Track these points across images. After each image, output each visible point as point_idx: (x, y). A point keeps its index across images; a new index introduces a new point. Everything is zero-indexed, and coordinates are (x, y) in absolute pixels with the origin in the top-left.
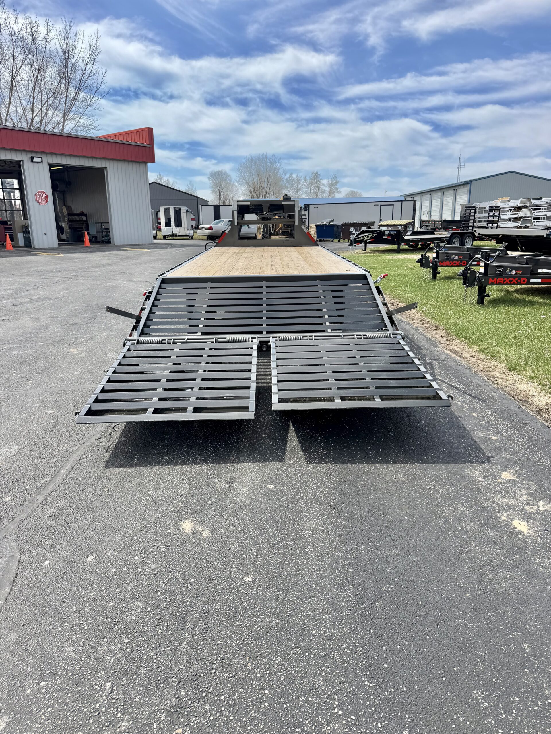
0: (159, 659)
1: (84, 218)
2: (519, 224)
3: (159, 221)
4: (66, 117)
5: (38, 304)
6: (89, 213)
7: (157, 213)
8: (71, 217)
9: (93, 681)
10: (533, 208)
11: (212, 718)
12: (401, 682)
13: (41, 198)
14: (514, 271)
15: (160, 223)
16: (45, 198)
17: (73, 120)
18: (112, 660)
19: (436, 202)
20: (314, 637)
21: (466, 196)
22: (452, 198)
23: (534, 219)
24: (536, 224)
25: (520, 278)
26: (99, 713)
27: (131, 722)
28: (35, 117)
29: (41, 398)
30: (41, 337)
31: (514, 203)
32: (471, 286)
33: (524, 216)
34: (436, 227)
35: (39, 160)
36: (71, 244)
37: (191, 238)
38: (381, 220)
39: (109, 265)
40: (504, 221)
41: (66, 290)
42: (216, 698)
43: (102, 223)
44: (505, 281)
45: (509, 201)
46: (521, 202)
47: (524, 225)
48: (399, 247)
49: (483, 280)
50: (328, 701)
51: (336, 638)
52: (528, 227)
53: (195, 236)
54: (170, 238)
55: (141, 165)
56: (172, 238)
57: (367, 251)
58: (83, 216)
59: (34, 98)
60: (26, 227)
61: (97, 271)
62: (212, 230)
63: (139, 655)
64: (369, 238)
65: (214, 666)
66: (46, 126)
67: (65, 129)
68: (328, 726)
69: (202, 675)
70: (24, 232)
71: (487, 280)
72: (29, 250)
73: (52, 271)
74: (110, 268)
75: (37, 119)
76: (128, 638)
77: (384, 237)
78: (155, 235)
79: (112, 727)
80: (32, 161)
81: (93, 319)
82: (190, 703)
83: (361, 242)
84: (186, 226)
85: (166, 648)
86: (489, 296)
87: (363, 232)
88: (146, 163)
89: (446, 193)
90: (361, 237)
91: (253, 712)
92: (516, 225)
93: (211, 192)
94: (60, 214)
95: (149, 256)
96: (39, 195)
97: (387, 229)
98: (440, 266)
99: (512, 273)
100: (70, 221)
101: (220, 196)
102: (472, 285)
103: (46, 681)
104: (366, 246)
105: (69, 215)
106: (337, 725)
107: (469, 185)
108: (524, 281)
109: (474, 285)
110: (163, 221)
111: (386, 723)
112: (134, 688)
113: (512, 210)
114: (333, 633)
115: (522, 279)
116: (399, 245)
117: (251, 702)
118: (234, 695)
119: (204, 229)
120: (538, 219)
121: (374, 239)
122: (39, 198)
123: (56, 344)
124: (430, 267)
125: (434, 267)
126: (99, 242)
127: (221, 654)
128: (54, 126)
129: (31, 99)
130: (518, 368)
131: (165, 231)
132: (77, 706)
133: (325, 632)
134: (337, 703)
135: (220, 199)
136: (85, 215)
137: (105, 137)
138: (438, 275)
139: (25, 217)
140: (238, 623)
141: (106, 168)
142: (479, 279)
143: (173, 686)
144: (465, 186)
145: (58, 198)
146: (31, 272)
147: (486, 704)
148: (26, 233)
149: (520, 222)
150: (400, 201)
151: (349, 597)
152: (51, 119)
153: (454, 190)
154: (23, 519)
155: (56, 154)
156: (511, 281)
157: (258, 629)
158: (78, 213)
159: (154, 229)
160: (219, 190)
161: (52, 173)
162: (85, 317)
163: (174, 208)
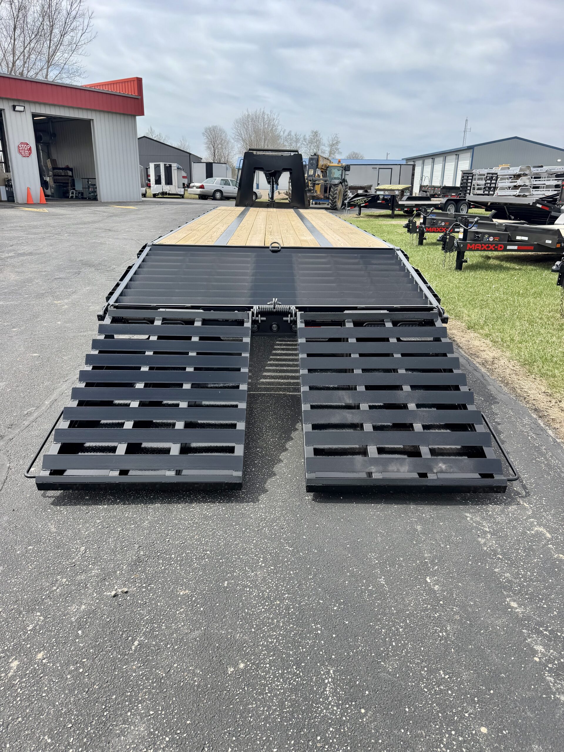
0: (124, 533)
1: (70, 173)
2: (517, 192)
3: (149, 178)
4: (50, 62)
5: (22, 258)
6: (75, 169)
7: (147, 169)
8: (56, 171)
9: (70, 546)
10: (533, 176)
11: (163, 568)
12: (314, 547)
13: (24, 150)
14: (492, 237)
15: (149, 180)
16: (28, 150)
17: (58, 65)
18: (87, 533)
19: (438, 167)
20: (252, 519)
21: (469, 161)
22: (454, 163)
23: (534, 188)
24: (535, 193)
25: (497, 245)
26: (75, 565)
27: (99, 570)
28: (16, 61)
29: (26, 343)
30: (25, 290)
31: (513, 170)
32: (449, 252)
33: (523, 184)
34: (435, 193)
35: (22, 109)
36: (57, 200)
37: (182, 196)
38: (378, 184)
39: (94, 222)
40: (502, 189)
41: (51, 246)
42: (168, 556)
43: (88, 179)
44: (482, 247)
45: (509, 168)
46: (521, 170)
47: (522, 194)
48: (393, 212)
49: (462, 246)
50: (255, 558)
51: (268, 520)
52: (526, 196)
53: (186, 195)
54: (160, 196)
55: (130, 118)
56: (162, 196)
57: (361, 215)
58: (68, 171)
59: (15, 40)
60: (9, 180)
61: (83, 228)
62: (204, 188)
63: (109, 530)
64: (363, 202)
65: (169, 537)
66: (28, 72)
67: (49, 76)
68: (252, 573)
69: (158, 542)
70: (6, 186)
71: (465, 246)
72: (12, 204)
73: (35, 227)
74: (97, 225)
75: (19, 63)
76: (100, 520)
77: (378, 202)
78: (144, 192)
79: (85, 573)
80: (14, 110)
81: (77, 274)
82: (147, 559)
83: (354, 206)
84: (177, 184)
85: (131, 525)
86: (466, 262)
87: (358, 195)
88: (135, 116)
89: (449, 158)
90: (355, 201)
91: (196, 564)
92: (515, 193)
93: (206, 148)
94: (44, 168)
95: (137, 214)
96: (22, 146)
97: (384, 193)
98: (426, 232)
99: (490, 240)
100: (54, 175)
101: (214, 153)
102: (451, 250)
103: (32, 546)
104: (360, 211)
105: (54, 169)
106: (259, 572)
107: (472, 150)
108: (501, 247)
109: (452, 251)
110: (152, 178)
111: (297, 571)
112: (103, 550)
113: (511, 177)
114: (267, 517)
115: (500, 245)
116: (393, 210)
117: (195, 558)
118: (182, 554)
119: (195, 188)
120: (538, 187)
121: (368, 204)
122: (22, 150)
123: (40, 296)
124: (416, 232)
125: (421, 232)
126: (86, 198)
127: (176, 529)
128: (37, 71)
129: (13, 41)
130: (476, 327)
131: (155, 189)
132: (57, 561)
133: (261, 516)
134: (261, 559)
135: (215, 156)
136: (71, 170)
137: (91, 86)
138: (424, 241)
139: (8, 170)
140: (191, 510)
141: (93, 120)
142: (458, 245)
143: (134, 549)
144: (468, 151)
145: (41, 150)
146: (15, 227)
147: (377, 562)
148: (9, 187)
149: (518, 191)
150: (399, 165)
151: (285, 493)
152: (34, 64)
153: (456, 155)
154: (12, 438)
155: (40, 103)
156: (488, 247)
157: (208, 513)
158: (63, 167)
159: (142, 187)
160: (214, 147)
161: (36, 124)
162: (69, 272)
163: (165, 165)
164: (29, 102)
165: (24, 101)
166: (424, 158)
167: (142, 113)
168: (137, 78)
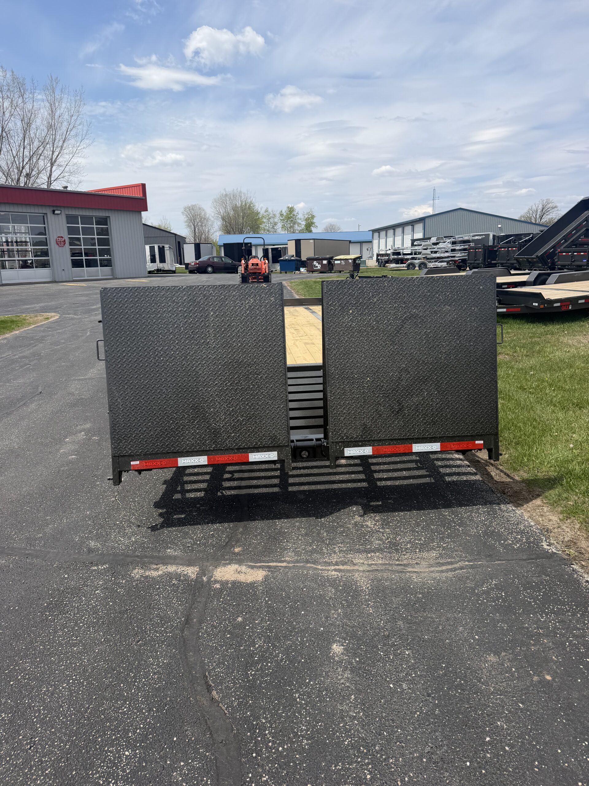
13: (60, 242)
16: (63, 242)
21: (422, 230)
22: (411, 233)
35: (59, 212)
37: (174, 272)
55: (136, 213)
56: (157, 272)
80: (54, 213)
84: (169, 262)
88: (140, 212)
89: (406, 228)
93: (186, 227)
96: (59, 239)
101: (195, 231)
107: (423, 221)
110: (148, 258)
131: (151, 267)
135: (195, 233)
141: (109, 216)
144: (420, 222)
153: (412, 225)
155: (71, 208)
160: (194, 225)
163: (159, 246)
164: (64, 207)
165: (60, 207)
166: (387, 229)
167: (146, 209)
168: (142, 184)
